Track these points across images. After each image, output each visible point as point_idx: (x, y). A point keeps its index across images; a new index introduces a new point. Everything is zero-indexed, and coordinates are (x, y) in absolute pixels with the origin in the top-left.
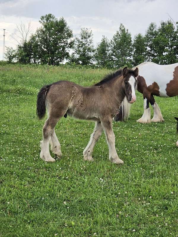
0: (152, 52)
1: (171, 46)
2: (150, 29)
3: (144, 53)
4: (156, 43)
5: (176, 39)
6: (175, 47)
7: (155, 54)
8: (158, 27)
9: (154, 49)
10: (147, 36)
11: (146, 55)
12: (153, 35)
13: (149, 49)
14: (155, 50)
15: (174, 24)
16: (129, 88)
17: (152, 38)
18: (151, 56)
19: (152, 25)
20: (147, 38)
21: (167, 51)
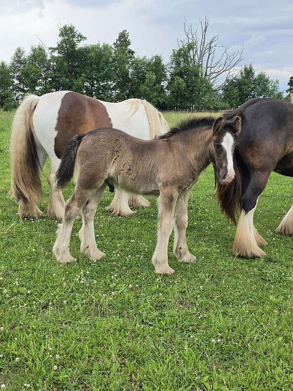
0: (21, 86)
1: (46, 79)
2: (17, 56)
3: (11, 88)
4: (26, 74)
5: (50, 69)
6: (50, 79)
7: (25, 89)
8: (27, 53)
9: (23, 82)
10: (13, 64)
11: (14, 89)
12: (21, 63)
13: (16, 82)
14: (25, 84)
15: (46, 50)
16: (222, 156)
17: (20, 67)
18: (19, 91)
19: (19, 51)
20: (14, 68)
21: (40, 84)
